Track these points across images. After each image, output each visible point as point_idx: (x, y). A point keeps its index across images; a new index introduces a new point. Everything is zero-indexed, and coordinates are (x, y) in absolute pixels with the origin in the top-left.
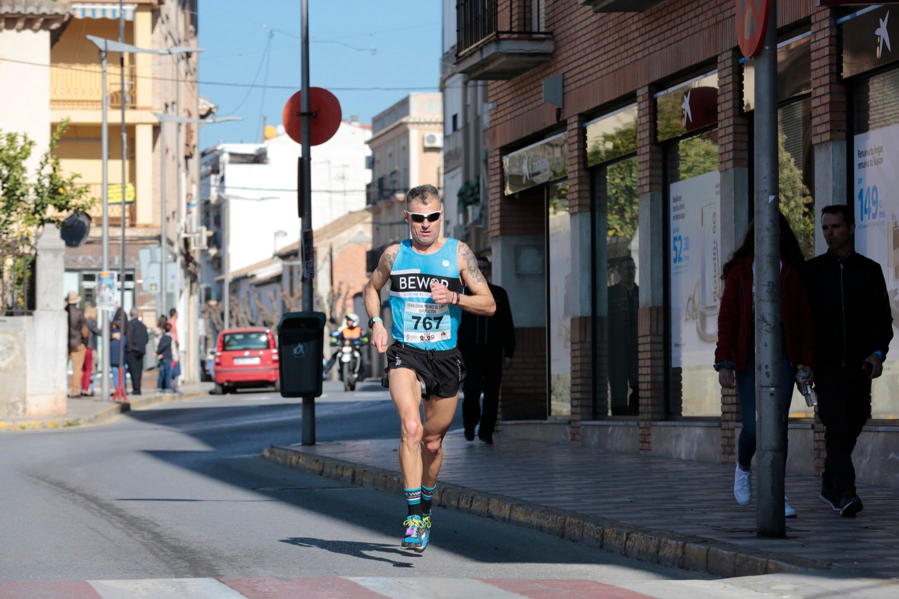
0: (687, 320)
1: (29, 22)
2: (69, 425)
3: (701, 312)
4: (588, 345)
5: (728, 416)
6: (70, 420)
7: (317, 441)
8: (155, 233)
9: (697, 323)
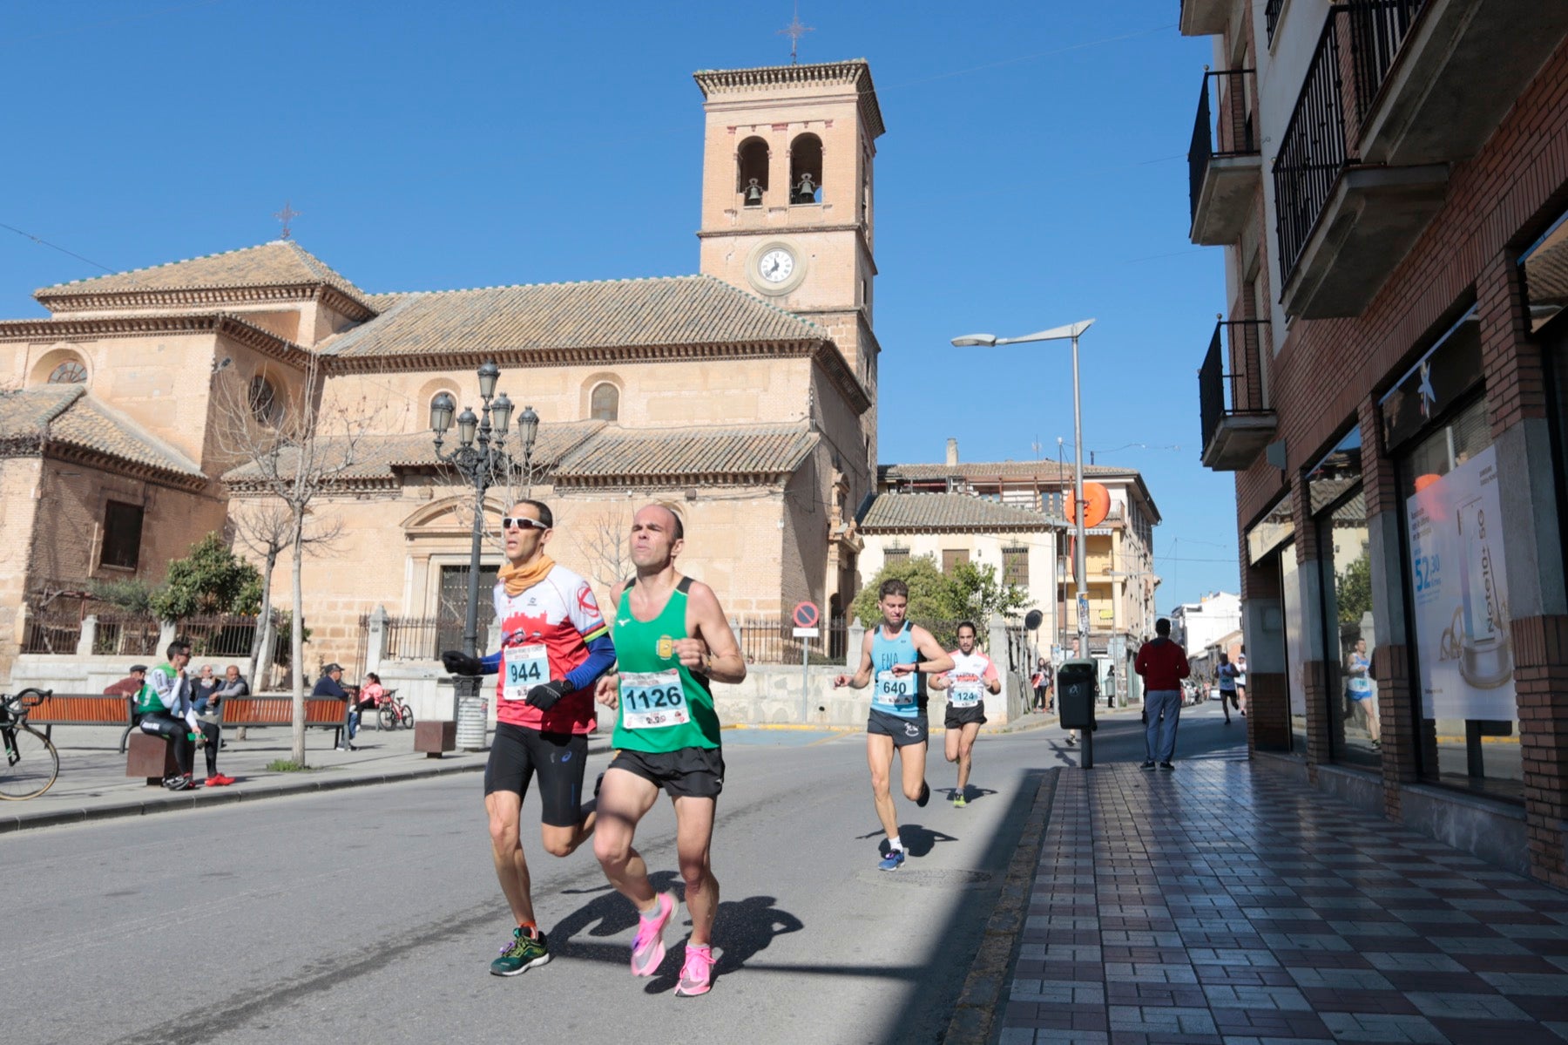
0: (1442, 659)
1: (1047, 528)
2: (1005, 731)
3: (1465, 649)
4: (1322, 689)
5: (1544, 808)
6: (1006, 728)
7: (1097, 762)
8: (1124, 632)
9: (1460, 663)
